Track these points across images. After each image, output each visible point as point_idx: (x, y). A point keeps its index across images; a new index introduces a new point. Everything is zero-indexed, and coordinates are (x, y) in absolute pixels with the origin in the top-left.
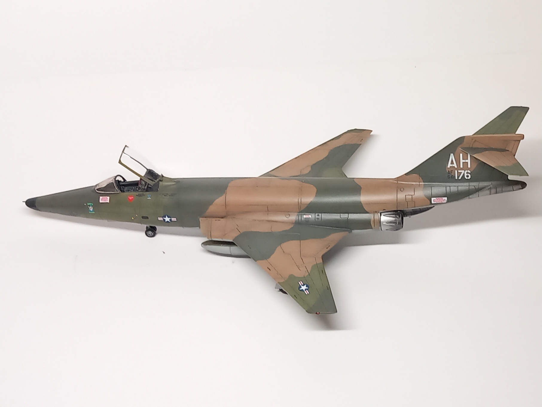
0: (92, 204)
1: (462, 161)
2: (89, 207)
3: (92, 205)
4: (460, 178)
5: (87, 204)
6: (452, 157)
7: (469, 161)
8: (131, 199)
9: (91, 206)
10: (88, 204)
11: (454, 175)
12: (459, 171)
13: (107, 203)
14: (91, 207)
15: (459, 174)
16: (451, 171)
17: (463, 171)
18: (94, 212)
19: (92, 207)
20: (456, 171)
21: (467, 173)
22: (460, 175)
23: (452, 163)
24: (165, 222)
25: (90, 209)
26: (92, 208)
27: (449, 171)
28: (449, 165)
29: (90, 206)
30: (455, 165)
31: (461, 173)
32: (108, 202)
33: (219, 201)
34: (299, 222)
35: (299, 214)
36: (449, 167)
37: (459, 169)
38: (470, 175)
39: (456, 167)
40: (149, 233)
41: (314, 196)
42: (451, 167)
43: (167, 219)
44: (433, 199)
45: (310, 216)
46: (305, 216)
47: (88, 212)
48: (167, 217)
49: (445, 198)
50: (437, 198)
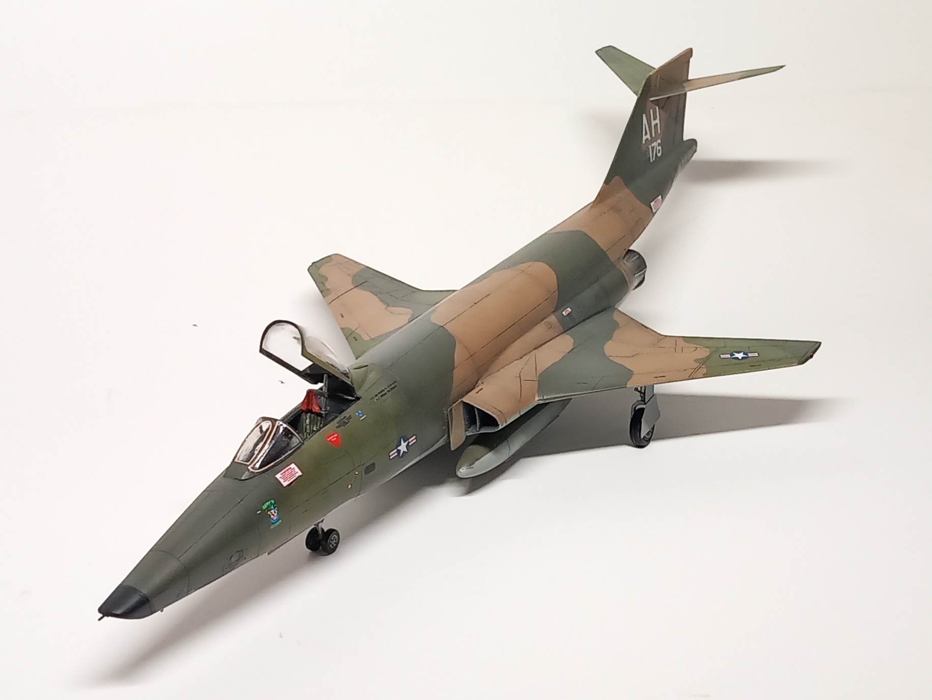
1: (653, 123)
2: (269, 513)
3: (272, 504)
4: (654, 159)
5: (261, 509)
6: (645, 121)
7: (658, 121)
8: (335, 439)
9: (273, 507)
10: (265, 507)
11: (649, 157)
12: (652, 145)
13: (299, 476)
14: (272, 511)
16: (646, 149)
17: (655, 143)
18: (281, 520)
19: (275, 507)
20: (650, 146)
21: (659, 145)
23: (646, 134)
24: (407, 453)
25: (272, 517)
27: (644, 150)
28: (644, 138)
29: (269, 509)
30: (648, 136)
32: (300, 473)
33: (459, 355)
34: (567, 326)
35: (556, 313)
36: (644, 142)
37: (653, 140)
38: (661, 147)
39: (650, 138)
40: (332, 540)
41: (553, 272)
42: (645, 140)
43: (403, 447)
44: (652, 204)
45: (569, 309)
46: (564, 313)
47: (272, 527)
48: (402, 441)
49: (660, 197)
50: (654, 201)
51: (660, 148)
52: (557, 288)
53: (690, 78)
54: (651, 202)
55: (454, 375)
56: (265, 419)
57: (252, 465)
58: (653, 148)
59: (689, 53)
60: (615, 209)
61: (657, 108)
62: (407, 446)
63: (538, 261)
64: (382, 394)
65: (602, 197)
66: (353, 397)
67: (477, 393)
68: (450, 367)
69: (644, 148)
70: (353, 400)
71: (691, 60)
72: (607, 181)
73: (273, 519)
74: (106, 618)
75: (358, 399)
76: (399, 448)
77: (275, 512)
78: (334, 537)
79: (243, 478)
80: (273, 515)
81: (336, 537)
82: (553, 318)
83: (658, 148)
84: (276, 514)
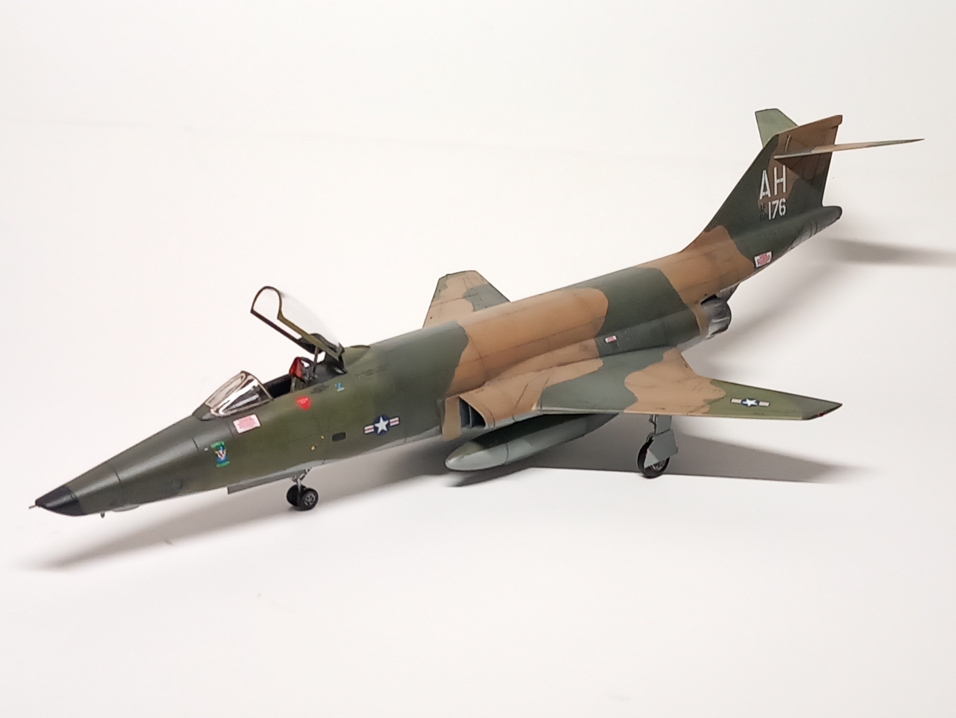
0: (223, 443)
1: (776, 181)
2: (217, 452)
3: (221, 445)
4: (774, 217)
5: (210, 447)
6: (765, 178)
7: (783, 180)
8: (305, 402)
9: (221, 448)
10: (214, 446)
11: (767, 213)
12: (774, 203)
13: (256, 427)
14: (221, 452)
15: (773, 207)
16: (764, 205)
17: (777, 202)
18: (228, 462)
19: (223, 449)
20: (770, 203)
21: (782, 204)
22: (775, 207)
23: (765, 190)
25: (219, 456)
26: (225, 452)
27: (761, 206)
28: (762, 194)
29: (217, 448)
30: (768, 193)
31: (775, 205)
32: (258, 424)
33: (467, 354)
34: (605, 352)
35: (597, 339)
36: (761, 198)
37: (773, 198)
38: (786, 206)
39: (769, 195)
40: (308, 498)
41: (607, 301)
42: (763, 197)
43: (382, 425)
44: (756, 258)
45: (615, 338)
46: (607, 340)
47: (218, 466)
48: (381, 420)
49: (769, 254)
50: (761, 256)
51: (784, 207)
52: (605, 315)
53: (836, 143)
54: (756, 256)
55: (456, 372)
56: (243, 372)
57: (215, 409)
58: (773, 206)
59: (839, 119)
60: (709, 256)
61: (784, 167)
62: (388, 426)
63: (596, 288)
64: (370, 372)
65: (697, 243)
66: (342, 370)
67: (476, 393)
68: (454, 363)
69: (760, 204)
70: (339, 374)
71: (840, 126)
72: (707, 229)
73: (220, 459)
74: (37, 508)
75: (345, 373)
76: (377, 425)
77: (223, 453)
78: (311, 497)
79: (205, 417)
80: (221, 456)
81: (313, 496)
82: (592, 343)
83: (780, 207)
84: (224, 455)
